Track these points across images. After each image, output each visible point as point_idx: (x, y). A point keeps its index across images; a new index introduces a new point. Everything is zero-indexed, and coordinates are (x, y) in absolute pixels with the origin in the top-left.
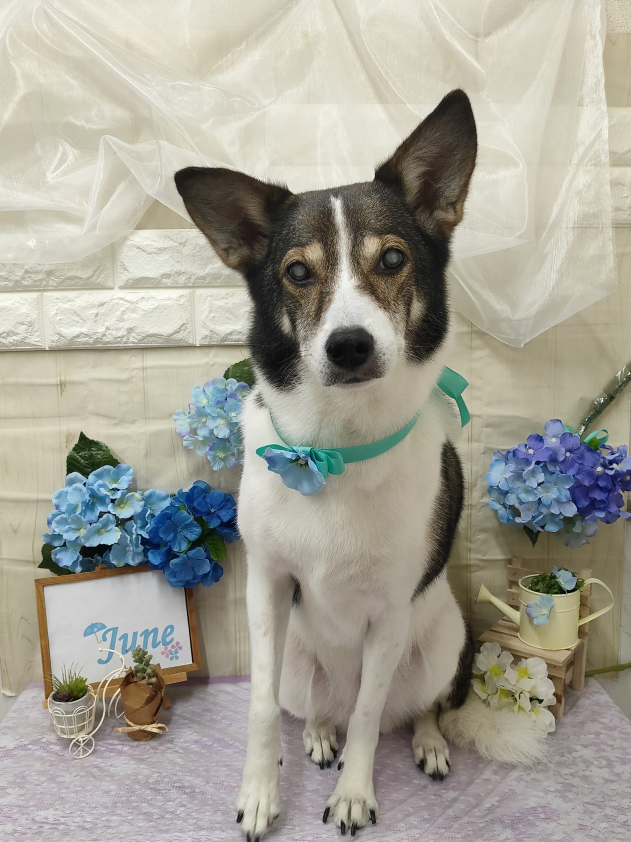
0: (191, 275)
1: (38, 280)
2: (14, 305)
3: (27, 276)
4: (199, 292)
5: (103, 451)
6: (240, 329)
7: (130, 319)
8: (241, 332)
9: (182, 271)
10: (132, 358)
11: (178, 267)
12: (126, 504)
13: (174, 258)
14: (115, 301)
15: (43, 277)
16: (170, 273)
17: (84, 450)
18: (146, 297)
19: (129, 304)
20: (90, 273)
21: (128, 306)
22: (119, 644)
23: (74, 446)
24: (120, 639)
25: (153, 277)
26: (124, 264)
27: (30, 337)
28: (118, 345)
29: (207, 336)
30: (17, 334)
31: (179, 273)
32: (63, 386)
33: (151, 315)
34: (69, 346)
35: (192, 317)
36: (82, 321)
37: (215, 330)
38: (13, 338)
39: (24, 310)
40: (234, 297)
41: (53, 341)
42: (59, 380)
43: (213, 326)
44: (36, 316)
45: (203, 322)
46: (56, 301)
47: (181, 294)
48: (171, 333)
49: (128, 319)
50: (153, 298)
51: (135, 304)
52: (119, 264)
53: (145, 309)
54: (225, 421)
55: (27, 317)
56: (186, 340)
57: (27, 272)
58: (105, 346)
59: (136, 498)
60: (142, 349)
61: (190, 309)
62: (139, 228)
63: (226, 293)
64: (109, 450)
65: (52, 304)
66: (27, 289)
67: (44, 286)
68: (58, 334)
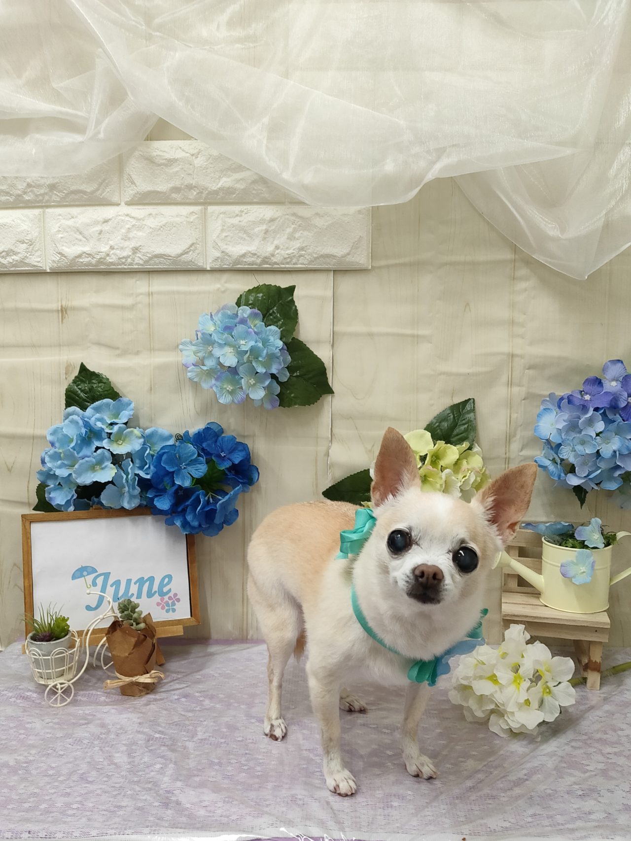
0: (203, 189)
1: (40, 195)
2: (14, 221)
3: (29, 190)
4: (211, 208)
5: (104, 383)
6: (254, 250)
7: (136, 238)
8: (255, 254)
9: (194, 184)
10: (138, 282)
11: (189, 181)
12: (124, 441)
13: (184, 171)
14: (120, 217)
15: (46, 191)
16: (179, 186)
17: (84, 382)
18: (154, 213)
19: (135, 221)
20: (95, 186)
21: (134, 223)
22: (110, 590)
23: (73, 378)
24: (112, 586)
25: (162, 191)
26: (131, 177)
27: (30, 256)
28: (123, 266)
29: (218, 257)
30: (16, 254)
31: (190, 187)
32: (65, 312)
33: (158, 233)
34: (71, 267)
35: (203, 237)
36: (85, 240)
37: (227, 251)
38: (13, 257)
39: (24, 227)
40: (249, 214)
41: (54, 261)
42: (60, 305)
43: (225, 247)
44: (37, 234)
45: (214, 242)
46: (59, 217)
47: (191, 211)
48: (179, 253)
49: (134, 237)
50: (162, 215)
51: (141, 221)
52: (125, 177)
53: (152, 227)
54: (233, 350)
55: (28, 234)
56: (196, 263)
57: (29, 185)
58: (108, 267)
59: (135, 435)
60: (149, 271)
61: (201, 228)
62: (149, 139)
63: (239, 210)
64: (110, 382)
65: (55, 221)
66: (28, 205)
67: (47, 201)
68: (59, 253)
